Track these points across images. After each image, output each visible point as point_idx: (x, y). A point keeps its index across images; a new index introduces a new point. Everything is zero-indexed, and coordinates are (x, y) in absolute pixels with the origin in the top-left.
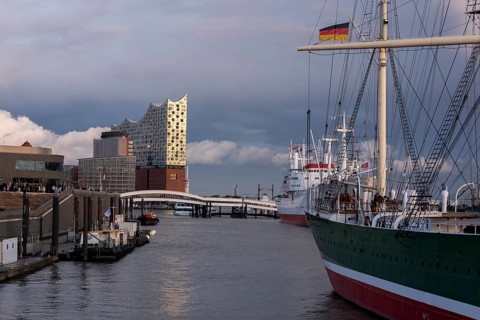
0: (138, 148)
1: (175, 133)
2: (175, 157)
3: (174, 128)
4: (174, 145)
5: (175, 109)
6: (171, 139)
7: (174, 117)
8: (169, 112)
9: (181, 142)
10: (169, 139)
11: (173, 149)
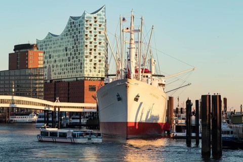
0: (60, 61)
1: (93, 45)
2: (93, 69)
3: (92, 40)
4: (92, 57)
5: (92, 22)
6: (88, 51)
7: (92, 29)
8: (86, 25)
9: (100, 54)
10: (87, 52)
11: (91, 61)
